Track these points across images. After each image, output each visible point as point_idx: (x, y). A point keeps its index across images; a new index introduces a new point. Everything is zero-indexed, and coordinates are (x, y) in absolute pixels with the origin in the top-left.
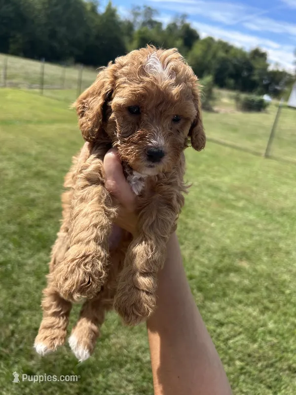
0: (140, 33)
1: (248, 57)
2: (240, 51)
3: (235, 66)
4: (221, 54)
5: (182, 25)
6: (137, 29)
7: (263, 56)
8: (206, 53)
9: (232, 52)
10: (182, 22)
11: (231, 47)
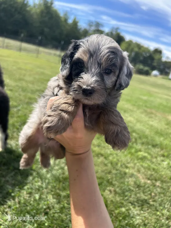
7: (160, 52)
9: (142, 49)
10: (116, 32)
11: (142, 47)
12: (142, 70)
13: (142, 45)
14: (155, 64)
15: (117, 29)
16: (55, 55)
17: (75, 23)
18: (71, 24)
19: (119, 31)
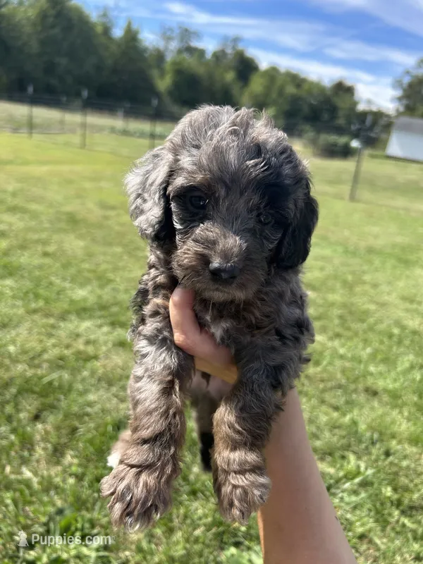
0: (174, 63)
1: (329, 93)
2: (317, 87)
3: (311, 105)
4: (291, 90)
5: (234, 52)
6: (169, 58)
7: (349, 91)
8: (268, 88)
9: (306, 87)
10: (234, 48)
11: (304, 81)
12: (335, 145)
13: (303, 76)
14: (341, 121)
15: (236, 40)
16: (113, 130)
17: (131, 36)
18: (121, 39)
19: (240, 47)
